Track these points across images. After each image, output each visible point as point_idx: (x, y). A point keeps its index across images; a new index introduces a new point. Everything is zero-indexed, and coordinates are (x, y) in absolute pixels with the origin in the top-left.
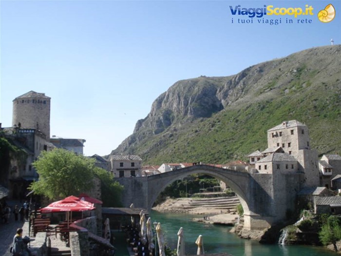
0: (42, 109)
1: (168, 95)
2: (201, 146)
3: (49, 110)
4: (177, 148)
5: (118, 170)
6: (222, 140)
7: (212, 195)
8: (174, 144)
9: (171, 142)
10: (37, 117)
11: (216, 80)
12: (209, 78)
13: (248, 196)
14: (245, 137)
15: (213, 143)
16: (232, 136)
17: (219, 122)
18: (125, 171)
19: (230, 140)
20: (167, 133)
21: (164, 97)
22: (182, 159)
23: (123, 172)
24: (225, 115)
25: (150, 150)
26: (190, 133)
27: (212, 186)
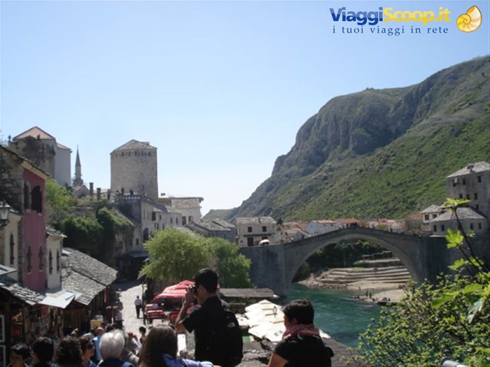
0: (146, 163)
1: (320, 120)
2: (369, 191)
3: (156, 163)
4: (334, 195)
5: (245, 236)
6: (399, 182)
7: (379, 263)
8: (331, 189)
9: (326, 187)
10: (142, 174)
11: (388, 94)
12: (378, 90)
13: (420, 266)
14: (433, 177)
15: (386, 187)
16: (414, 176)
17: (394, 155)
18: (254, 238)
19: (410, 182)
20: (320, 174)
21: (314, 122)
22: (342, 211)
23: (252, 239)
24: (403, 146)
25: (297, 199)
26: (352, 173)
27: (380, 250)
